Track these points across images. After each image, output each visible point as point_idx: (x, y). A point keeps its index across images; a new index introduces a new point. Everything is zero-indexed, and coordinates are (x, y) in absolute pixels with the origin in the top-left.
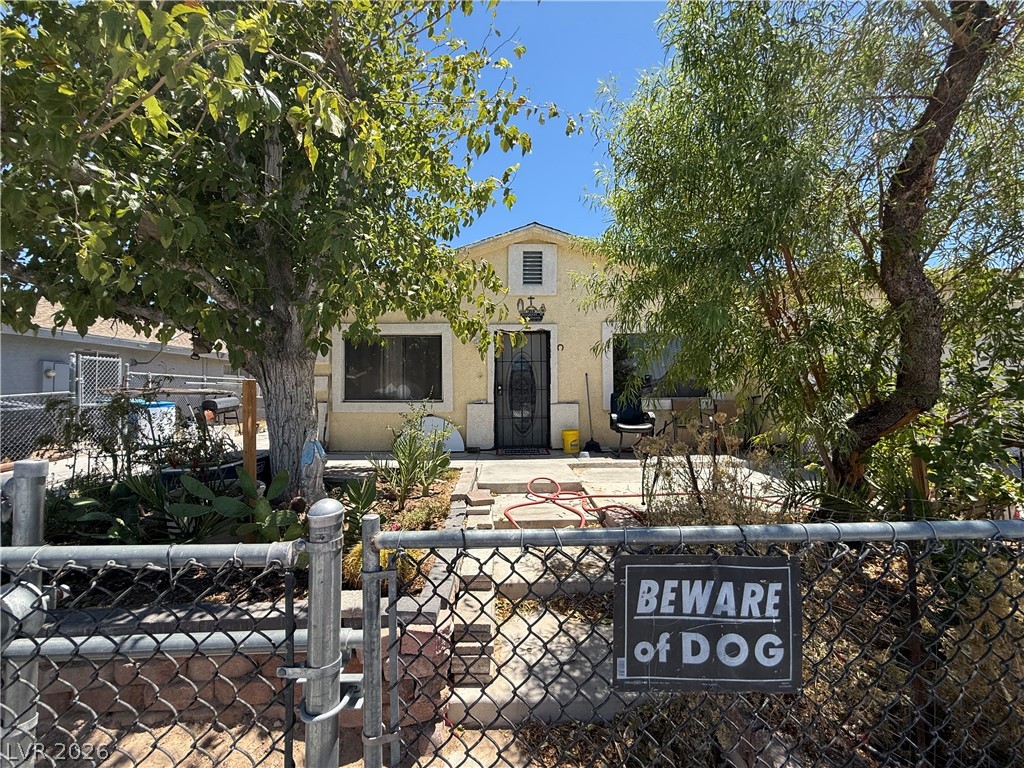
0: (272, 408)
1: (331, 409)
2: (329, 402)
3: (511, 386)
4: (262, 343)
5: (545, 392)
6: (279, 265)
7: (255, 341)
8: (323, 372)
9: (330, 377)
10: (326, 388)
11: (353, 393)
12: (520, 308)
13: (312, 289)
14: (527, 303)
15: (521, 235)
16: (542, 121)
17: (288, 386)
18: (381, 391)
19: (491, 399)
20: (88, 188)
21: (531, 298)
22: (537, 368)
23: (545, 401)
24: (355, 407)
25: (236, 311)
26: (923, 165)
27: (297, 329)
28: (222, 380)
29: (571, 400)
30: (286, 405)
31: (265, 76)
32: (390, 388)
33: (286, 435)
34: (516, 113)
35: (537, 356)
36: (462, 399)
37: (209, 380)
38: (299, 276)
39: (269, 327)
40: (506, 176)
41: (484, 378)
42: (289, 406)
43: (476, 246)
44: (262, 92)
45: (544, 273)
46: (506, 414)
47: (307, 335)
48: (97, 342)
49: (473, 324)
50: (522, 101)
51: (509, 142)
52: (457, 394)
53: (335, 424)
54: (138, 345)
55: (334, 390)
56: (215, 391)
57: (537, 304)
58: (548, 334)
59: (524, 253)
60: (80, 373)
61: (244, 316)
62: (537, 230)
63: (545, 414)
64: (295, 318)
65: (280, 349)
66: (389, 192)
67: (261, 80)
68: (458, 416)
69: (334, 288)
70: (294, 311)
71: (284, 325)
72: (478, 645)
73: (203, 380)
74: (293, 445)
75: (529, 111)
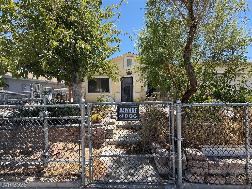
0: (74, 93)
1: (85, 95)
2: (85, 93)
3: (125, 89)
4: (71, 80)
5: (132, 90)
6: (74, 65)
7: (70, 80)
8: (83, 87)
9: (85, 87)
10: (84, 90)
11: (90, 91)
12: (127, 72)
13: (80, 69)
14: (128, 71)
15: (126, 55)
16: (125, 35)
17: (76, 89)
18: (96, 90)
19: (120, 92)
20: (43, 54)
21: (129, 69)
22: (131, 85)
23: (132, 92)
24: (90, 94)
25: (66, 74)
26: (188, 46)
27: (78, 77)
28: (61, 89)
29: (138, 92)
30: (76, 92)
31: (72, 37)
32: (98, 90)
33: (76, 98)
34: (119, 34)
35: (130, 83)
36: (114, 92)
37: (59, 89)
38: (78, 67)
39: (72, 77)
40: (118, 45)
41: (119, 87)
42: (77, 92)
43: (116, 58)
44: (72, 40)
45: (132, 64)
46: (123, 95)
47: (80, 78)
48: (34, 81)
49: (112, 76)
50: (120, 31)
51: (117, 41)
52: (113, 91)
53: (86, 98)
54: (43, 81)
55: (86, 90)
56: (60, 91)
57: (130, 71)
58: (133, 77)
59: (127, 59)
60: (32, 87)
61: (68, 75)
62: (130, 54)
63: (132, 95)
64: (77, 75)
65: (75, 81)
66: (95, 49)
67: (71, 38)
68: (113, 96)
69: (84, 70)
70: (77, 74)
71: (75, 77)
72: (110, 132)
73: (57, 89)
74: (78, 100)
75: (122, 33)
